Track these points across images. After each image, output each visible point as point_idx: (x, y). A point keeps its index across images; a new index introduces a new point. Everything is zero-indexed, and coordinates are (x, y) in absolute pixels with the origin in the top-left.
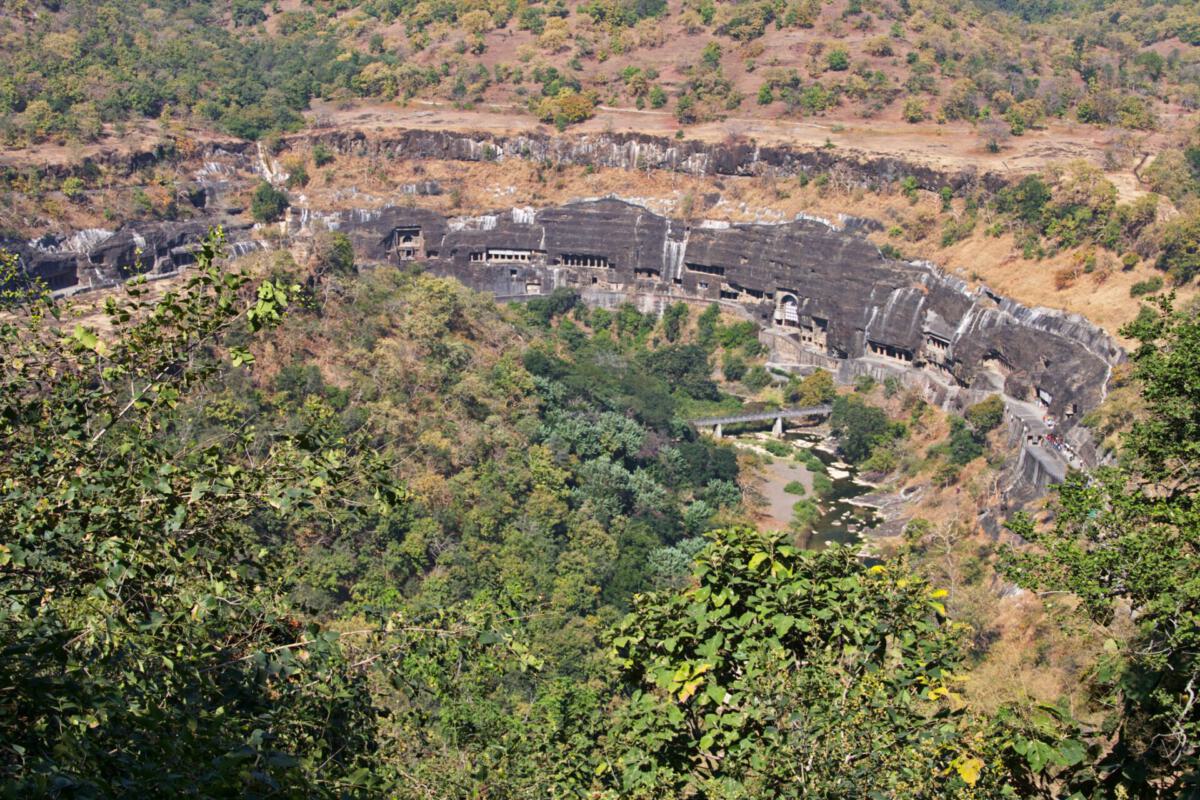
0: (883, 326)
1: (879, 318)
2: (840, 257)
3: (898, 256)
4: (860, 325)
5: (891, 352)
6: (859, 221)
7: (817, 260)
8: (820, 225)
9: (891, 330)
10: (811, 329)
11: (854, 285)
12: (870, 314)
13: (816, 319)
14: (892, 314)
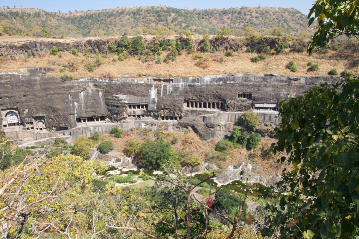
0: (83, 110)
1: (80, 107)
2: (39, 86)
3: (71, 79)
4: (72, 112)
5: (91, 119)
6: (36, 69)
7: (24, 91)
8: (13, 76)
9: (89, 110)
10: (32, 123)
11: (57, 96)
12: (74, 106)
13: (34, 118)
14: (86, 103)
